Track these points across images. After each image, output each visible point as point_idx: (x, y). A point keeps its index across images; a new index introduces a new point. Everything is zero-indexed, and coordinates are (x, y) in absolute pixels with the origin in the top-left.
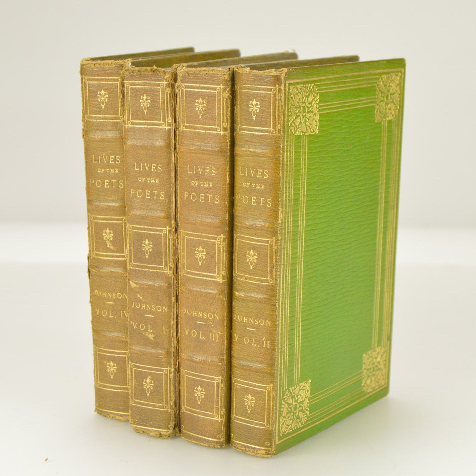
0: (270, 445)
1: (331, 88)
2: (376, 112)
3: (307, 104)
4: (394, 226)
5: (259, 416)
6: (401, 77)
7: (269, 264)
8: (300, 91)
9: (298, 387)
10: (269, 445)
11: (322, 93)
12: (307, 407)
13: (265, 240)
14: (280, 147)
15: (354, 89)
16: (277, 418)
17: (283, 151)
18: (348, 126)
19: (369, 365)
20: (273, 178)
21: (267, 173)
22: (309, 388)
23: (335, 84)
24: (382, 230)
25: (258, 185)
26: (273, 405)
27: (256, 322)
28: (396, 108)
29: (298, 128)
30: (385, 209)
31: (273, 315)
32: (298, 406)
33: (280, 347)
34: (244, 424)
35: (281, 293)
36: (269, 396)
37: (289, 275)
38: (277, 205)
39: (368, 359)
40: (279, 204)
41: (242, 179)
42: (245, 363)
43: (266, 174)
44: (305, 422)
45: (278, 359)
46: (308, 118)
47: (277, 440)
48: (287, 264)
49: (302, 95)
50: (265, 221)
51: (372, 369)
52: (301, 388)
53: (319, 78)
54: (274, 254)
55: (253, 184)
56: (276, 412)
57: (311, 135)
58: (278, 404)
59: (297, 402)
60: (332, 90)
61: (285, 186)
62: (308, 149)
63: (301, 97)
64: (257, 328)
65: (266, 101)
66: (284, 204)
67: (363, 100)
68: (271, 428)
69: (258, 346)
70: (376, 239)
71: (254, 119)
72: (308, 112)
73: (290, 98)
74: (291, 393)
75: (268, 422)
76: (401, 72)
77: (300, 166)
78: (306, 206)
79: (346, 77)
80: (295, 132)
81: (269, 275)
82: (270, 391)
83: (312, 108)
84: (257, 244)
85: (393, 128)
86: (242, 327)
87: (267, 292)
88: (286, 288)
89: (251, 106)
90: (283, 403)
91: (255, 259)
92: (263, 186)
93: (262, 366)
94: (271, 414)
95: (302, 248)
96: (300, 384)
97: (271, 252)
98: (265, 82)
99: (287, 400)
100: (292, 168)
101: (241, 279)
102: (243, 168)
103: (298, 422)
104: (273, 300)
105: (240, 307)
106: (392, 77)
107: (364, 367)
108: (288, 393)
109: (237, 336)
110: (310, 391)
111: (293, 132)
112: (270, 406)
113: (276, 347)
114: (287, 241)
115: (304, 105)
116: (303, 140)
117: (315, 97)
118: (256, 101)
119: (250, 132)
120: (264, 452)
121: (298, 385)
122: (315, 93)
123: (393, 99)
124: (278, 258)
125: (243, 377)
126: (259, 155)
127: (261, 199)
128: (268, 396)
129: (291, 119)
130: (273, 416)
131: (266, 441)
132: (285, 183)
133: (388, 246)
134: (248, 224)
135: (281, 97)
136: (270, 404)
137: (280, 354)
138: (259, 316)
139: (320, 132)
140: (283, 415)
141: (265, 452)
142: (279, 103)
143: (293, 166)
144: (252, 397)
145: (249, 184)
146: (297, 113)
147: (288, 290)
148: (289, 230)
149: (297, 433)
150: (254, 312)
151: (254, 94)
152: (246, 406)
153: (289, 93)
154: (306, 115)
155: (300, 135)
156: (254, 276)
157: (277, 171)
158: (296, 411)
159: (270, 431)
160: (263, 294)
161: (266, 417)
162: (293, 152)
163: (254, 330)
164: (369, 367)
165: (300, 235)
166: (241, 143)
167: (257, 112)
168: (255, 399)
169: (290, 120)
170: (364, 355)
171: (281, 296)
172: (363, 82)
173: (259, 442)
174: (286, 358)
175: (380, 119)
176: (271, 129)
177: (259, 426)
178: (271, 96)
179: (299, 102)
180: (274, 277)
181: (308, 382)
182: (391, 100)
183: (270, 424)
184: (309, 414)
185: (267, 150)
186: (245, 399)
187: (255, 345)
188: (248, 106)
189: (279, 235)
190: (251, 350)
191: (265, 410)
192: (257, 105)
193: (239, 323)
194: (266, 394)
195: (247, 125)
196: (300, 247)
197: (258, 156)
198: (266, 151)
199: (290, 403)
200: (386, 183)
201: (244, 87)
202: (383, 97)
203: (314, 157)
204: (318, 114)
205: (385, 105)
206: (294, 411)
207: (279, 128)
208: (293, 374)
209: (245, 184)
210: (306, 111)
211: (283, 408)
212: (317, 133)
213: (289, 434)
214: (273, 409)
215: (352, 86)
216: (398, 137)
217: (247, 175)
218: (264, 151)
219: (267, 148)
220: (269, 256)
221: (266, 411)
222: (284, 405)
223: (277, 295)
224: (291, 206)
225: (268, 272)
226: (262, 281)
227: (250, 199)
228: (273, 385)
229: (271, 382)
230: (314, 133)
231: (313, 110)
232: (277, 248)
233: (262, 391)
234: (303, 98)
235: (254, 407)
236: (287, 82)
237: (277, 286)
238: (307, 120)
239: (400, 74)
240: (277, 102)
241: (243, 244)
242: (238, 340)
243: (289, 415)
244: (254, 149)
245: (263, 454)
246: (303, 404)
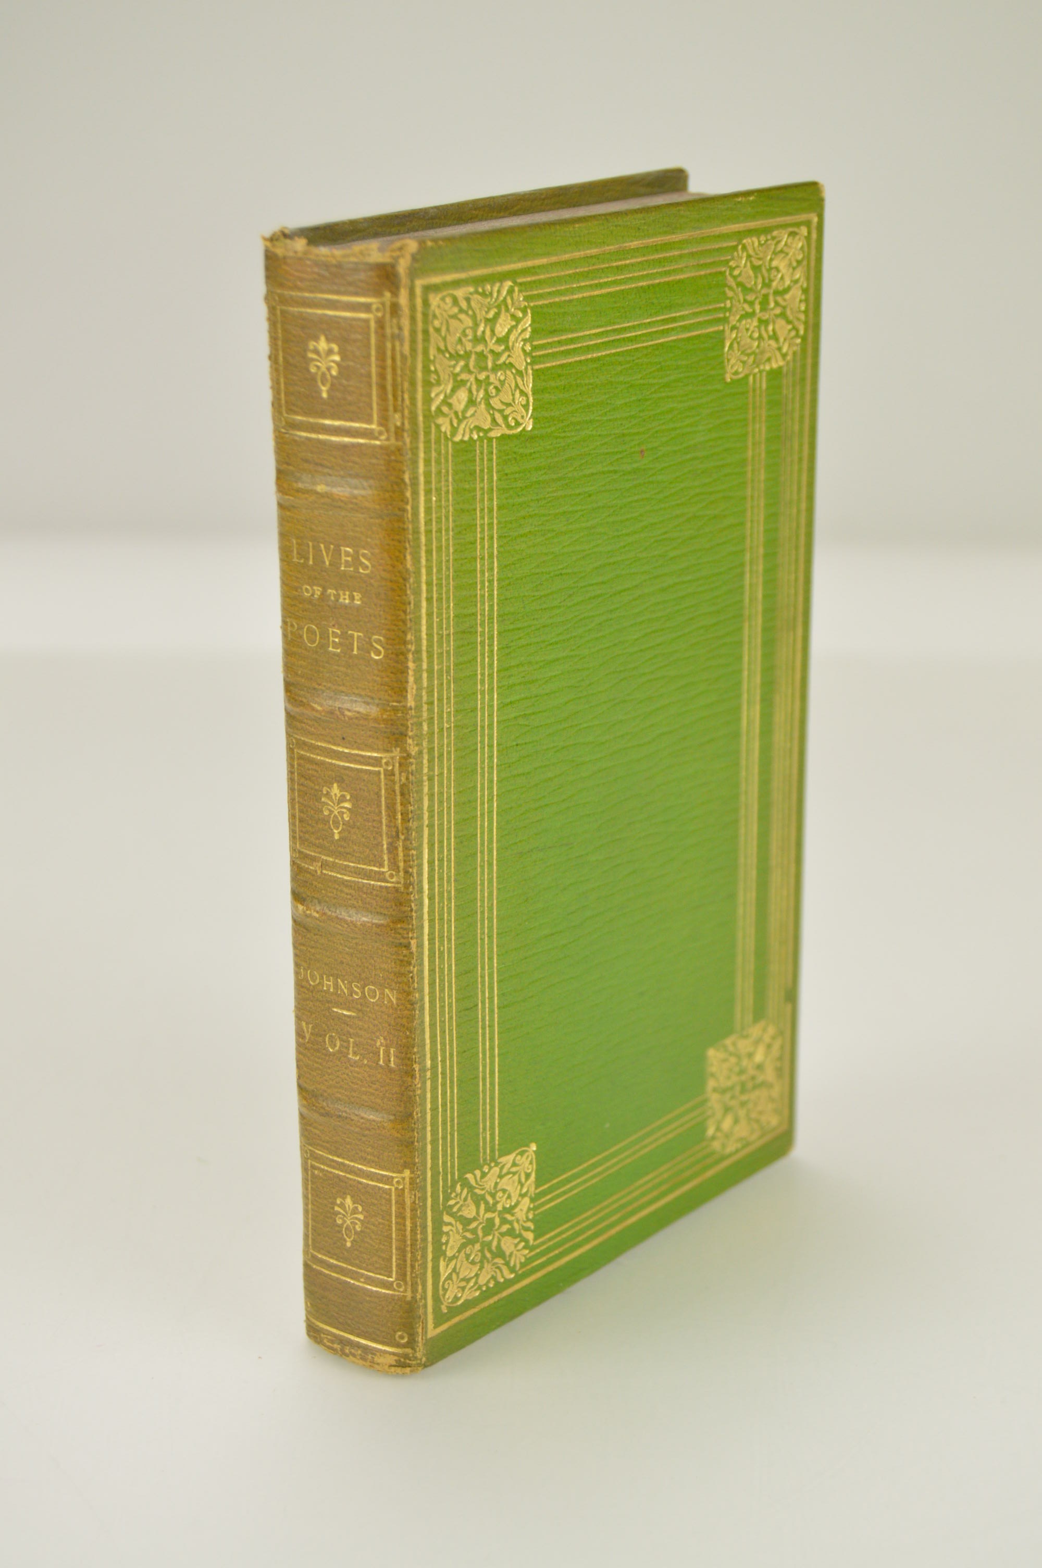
0: (408, 1342)
1: (572, 291)
2: (726, 349)
3: (492, 344)
4: (798, 676)
5: (375, 1259)
6: (808, 238)
7: (384, 827)
8: (464, 305)
9: (496, 1170)
10: (406, 1340)
11: (541, 307)
12: (528, 1220)
13: (369, 757)
14: (403, 480)
15: (649, 286)
16: (430, 1265)
17: (415, 493)
18: (634, 398)
19: (729, 1078)
20: (384, 574)
21: (368, 559)
22: (532, 1169)
23: (586, 275)
24: (758, 691)
25: (345, 594)
26: (413, 1230)
27: (357, 993)
28: (793, 333)
29: (465, 418)
30: (765, 630)
31: (402, 974)
32: (497, 1221)
33: (429, 1063)
34: (338, 1279)
35: (426, 910)
36: (401, 1204)
37: (449, 854)
38: (403, 654)
39: (725, 1060)
40: (409, 651)
41: (300, 576)
42: (331, 1106)
43: (366, 562)
44: (521, 1263)
45: (423, 1097)
46: (496, 388)
47: (430, 1325)
48: (441, 825)
49: (474, 317)
50: (369, 700)
51: (738, 1089)
52: (505, 1171)
53: (529, 263)
54: (398, 798)
55: (329, 591)
56: (424, 1249)
57: (509, 436)
58: (429, 1223)
59: (494, 1212)
60: (576, 297)
61: (424, 595)
62: (499, 479)
63: (469, 322)
64: (360, 1011)
65: (355, 341)
66: (424, 648)
67: (683, 318)
68: (409, 1294)
69: (366, 1062)
70: (739, 719)
71: (325, 395)
72: (496, 368)
73: (431, 330)
74: (471, 1188)
75: (402, 1276)
76: (808, 224)
77: (476, 532)
78: (498, 649)
79: (624, 253)
80: (454, 431)
81: (386, 857)
82: (403, 1190)
83: (509, 356)
84: (348, 768)
85: (785, 392)
86: (318, 1004)
87: (381, 907)
88: (441, 894)
89: (314, 356)
90: (447, 1218)
91: (344, 810)
92: (357, 596)
93: (379, 1119)
94: (409, 1255)
95: (491, 773)
96: (503, 1160)
97: (391, 791)
98: (350, 284)
99: (459, 1210)
100: (448, 540)
101: (311, 868)
102: (299, 541)
103: (498, 1268)
104: (401, 931)
105: (312, 947)
106: (779, 242)
107: (711, 1084)
108: (462, 1190)
109: (308, 1028)
110: (533, 1175)
111: (445, 433)
112: (405, 1230)
113: (416, 1067)
114: (441, 755)
115: (480, 348)
116: (482, 453)
117: (518, 321)
118: (328, 340)
119: (314, 436)
120: (392, 1360)
121: (493, 1164)
122: (519, 309)
123: (784, 308)
124: (411, 808)
125: (328, 1145)
126: (342, 504)
127: (356, 634)
128: (397, 1202)
129: (437, 395)
130: (414, 1259)
131: (398, 1331)
132: (424, 587)
133: (779, 737)
134: (319, 708)
135: (400, 328)
136: (404, 1225)
137: (429, 1083)
138: (363, 976)
139: (538, 426)
140: (449, 1253)
141: (396, 1360)
142: (393, 349)
143: (451, 533)
144: (354, 1203)
145: (318, 591)
146: (458, 375)
147: (449, 899)
148: (446, 725)
149: (496, 1298)
150: (348, 964)
151: (323, 320)
152: (341, 1226)
153: (425, 315)
154: (488, 377)
155: (471, 438)
156: (345, 860)
157: (397, 554)
158: (490, 1238)
159: (409, 1303)
160: (371, 912)
161: (394, 1264)
162: (448, 492)
163: (353, 1014)
164: (729, 1083)
165: (483, 736)
166: (291, 468)
167: (331, 375)
168: (363, 1209)
169: (433, 395)
170: (711, 1052)
171: (426, 916)
172: (681, 265)
173: (378, 1332)
174: (452, 1092)
175: (740, 370)
176: (374, 426)
177: (376, 1286)
178: (368, 327)
179: (464, 339)
180: (401, 865)
181: (527, 1151)
182: (778, 311)
183: (406, 1283)
184: (535, 1239)
185: (364, 489)
186: (337, 1208)
187: (358, 1058)
188: (304, 357)
189: (410, 741)
190: (347, 1071)
191: (391, 1243)
192: (330, 352)
193: (312, 992)
194: (393, 1197)
195: (306, 414)
196: (483, 769)
197: (340, 507)
198: (363, 492)
199: (469, 1216)
200: (766, 555)
201: (291, 297)
202: (751, 304)
203: (521, 500)
204: (530, 372)
205: (759, 327)
206: (484, 1237)
207: (399, 424)
208: (478, 1135)
209: (307, 590)
210: (490, 365)
211: (447, 1234)
212: (530, 428)
213: (468, 1304)
214: (414, 1241)
215: (642, 278)
216: (802, 417)
217: (311, 562)
218: (356, 492)
219: (365, 484)
220: (383, 803)
221: (394, 1247)
222: (450, 1224)
223: (411, 917)
224: (448, 652)
225: (382, 851)
226: (368, 875)
227: (324, 635)
228: (412, 1172)
229: (406, 1166)
230: (520, 429)
231: (511, 360)
232: (407, 779)
233: (380, 1188)
234: (476, 325)
235: (361, 1231)
236: (419, 283)
237: (411, 890)
238: (494, 391)
239: (804, 231)
240: (389, 345)
241: (310, 767)
242: (310, 1039)
243: (468, 1252)
244: (327, 485)
245: (391, 1366)
246: (513, 1215)
